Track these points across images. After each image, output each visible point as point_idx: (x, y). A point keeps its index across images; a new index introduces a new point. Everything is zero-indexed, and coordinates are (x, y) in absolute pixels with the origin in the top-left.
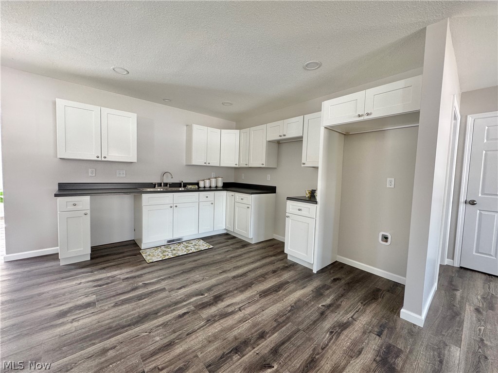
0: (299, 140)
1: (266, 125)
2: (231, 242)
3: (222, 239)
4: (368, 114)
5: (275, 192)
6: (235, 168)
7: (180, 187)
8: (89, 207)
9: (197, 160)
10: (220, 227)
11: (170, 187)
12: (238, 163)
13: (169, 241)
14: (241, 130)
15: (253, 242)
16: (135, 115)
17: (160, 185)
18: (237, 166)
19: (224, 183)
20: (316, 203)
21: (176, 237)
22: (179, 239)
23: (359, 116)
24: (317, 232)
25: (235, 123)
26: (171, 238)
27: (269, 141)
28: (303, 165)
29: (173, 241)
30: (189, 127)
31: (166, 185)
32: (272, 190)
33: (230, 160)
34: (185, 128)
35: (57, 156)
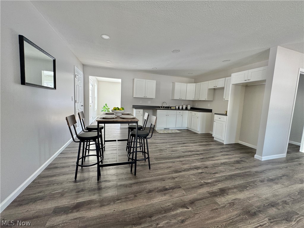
0: (223, 89)
1: (208, 82)
2: (189, 132)
3: (186, 131)
4: (249, 80)
5: (211, 112)
6: (193, 101)
7: (169, 108)
8: (142, 113)
9: (176, 97)
10: (185, 126)
11: (165, 108)
12: (194, 99)
13: (165, 129)
14: (197, 84)
15: (199, 133)
16: (156, 81)
17: (162, 107)
18: (194, 100)
19: (191, 108)
20: (227, 115)
21: (167, 127)
22: (168, 129)
23: (245, 80)
24: (226, 127)
25: (194, 79)
26: (165, 127)
27: (209, 89)
28: (224, 100)
29: (166, 129)
30: (174, 83)
31: (164, 107)
32: (210, 111)
33: (191, 97)
34: (172, 83)
35: (133, 96)
